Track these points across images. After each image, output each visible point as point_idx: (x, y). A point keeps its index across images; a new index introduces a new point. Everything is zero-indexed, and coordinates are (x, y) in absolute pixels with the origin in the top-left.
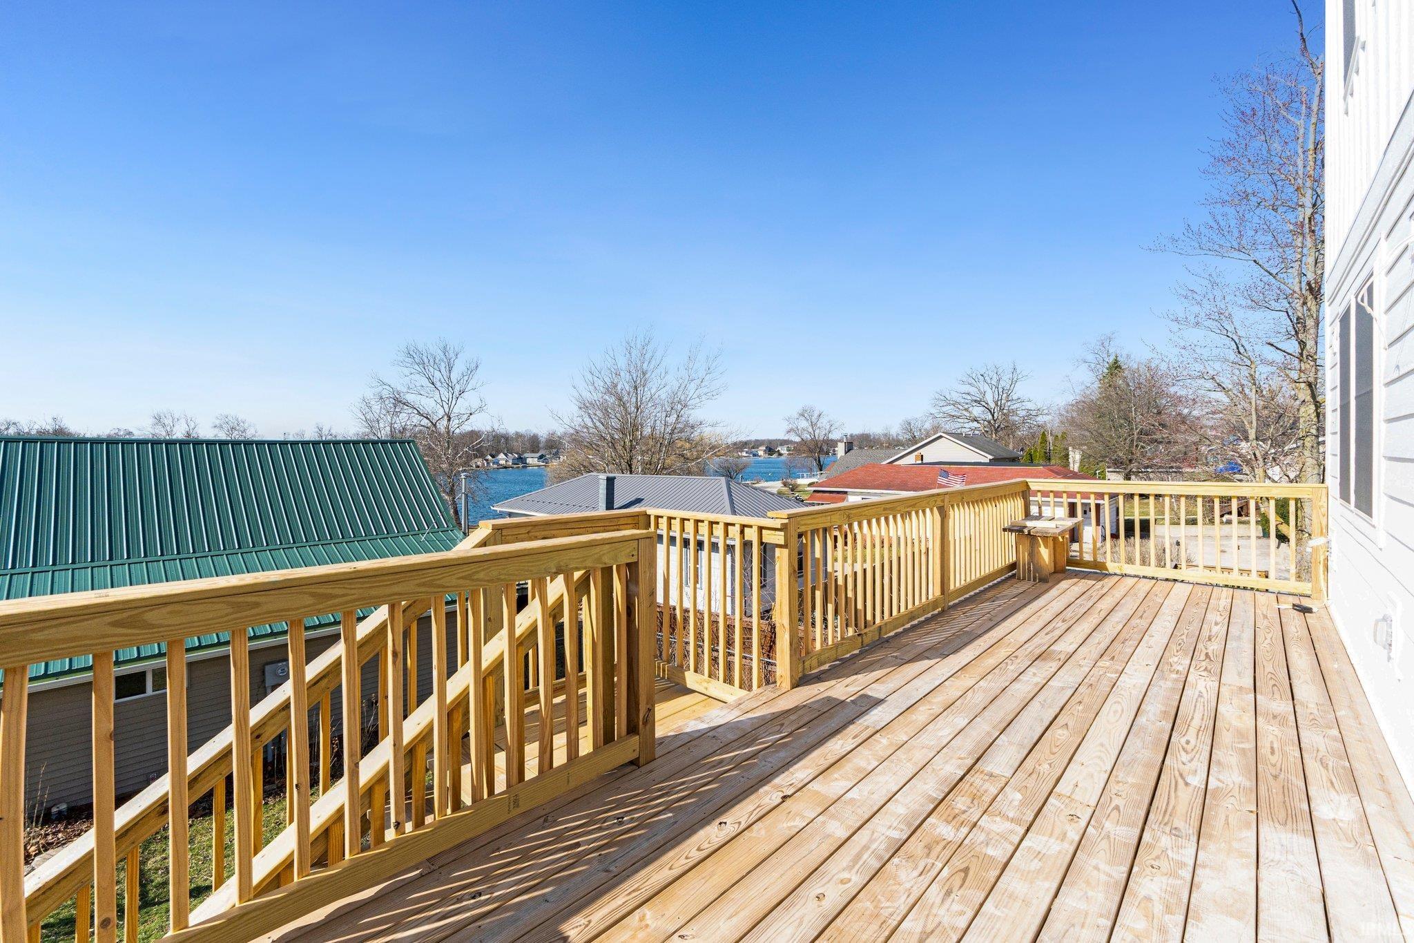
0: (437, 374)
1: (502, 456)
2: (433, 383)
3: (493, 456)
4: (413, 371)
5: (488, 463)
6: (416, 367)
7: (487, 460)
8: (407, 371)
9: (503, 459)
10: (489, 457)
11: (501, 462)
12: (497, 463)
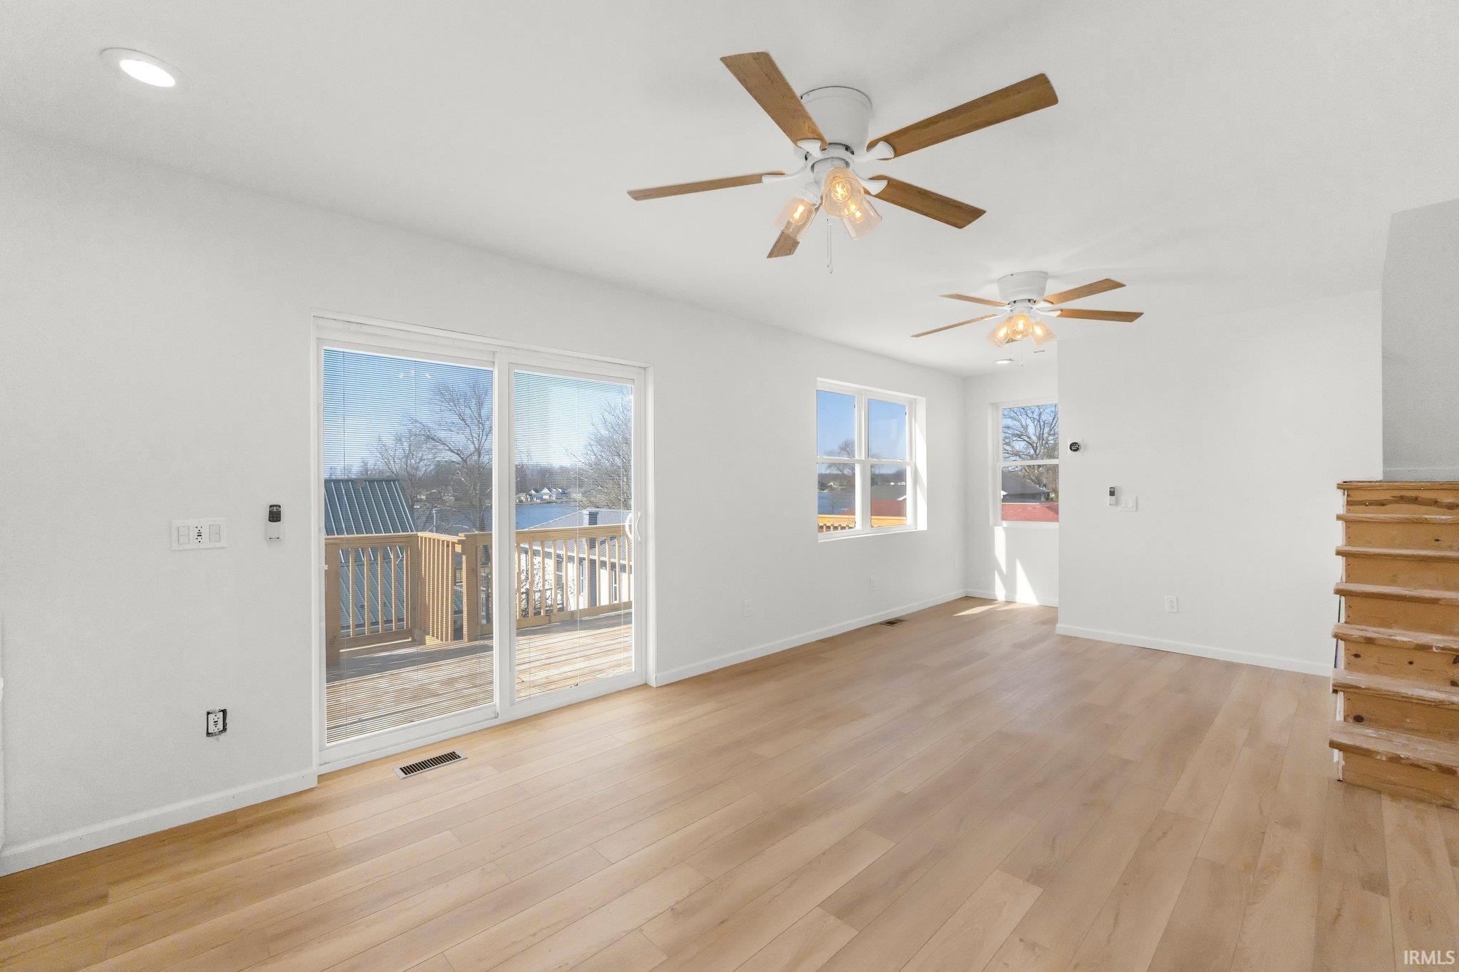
0: (468, 411)
1: (546, 491)
2: (463, 420)
3: (537, 491)
4: (443, 408)
5: (532, 499)
6: (446, 404)
7: (530, 495)
8: (437, 408)
9: (546, 494)
10: (533, 492)
11: (546, 497)
12: (541, 499)
